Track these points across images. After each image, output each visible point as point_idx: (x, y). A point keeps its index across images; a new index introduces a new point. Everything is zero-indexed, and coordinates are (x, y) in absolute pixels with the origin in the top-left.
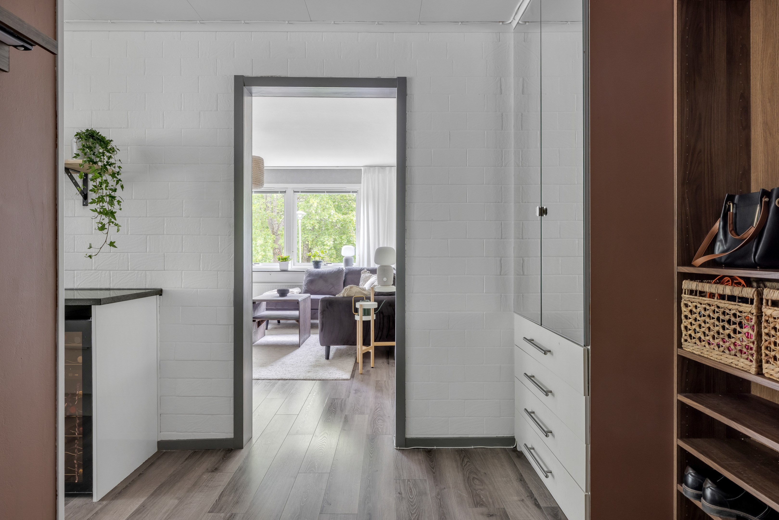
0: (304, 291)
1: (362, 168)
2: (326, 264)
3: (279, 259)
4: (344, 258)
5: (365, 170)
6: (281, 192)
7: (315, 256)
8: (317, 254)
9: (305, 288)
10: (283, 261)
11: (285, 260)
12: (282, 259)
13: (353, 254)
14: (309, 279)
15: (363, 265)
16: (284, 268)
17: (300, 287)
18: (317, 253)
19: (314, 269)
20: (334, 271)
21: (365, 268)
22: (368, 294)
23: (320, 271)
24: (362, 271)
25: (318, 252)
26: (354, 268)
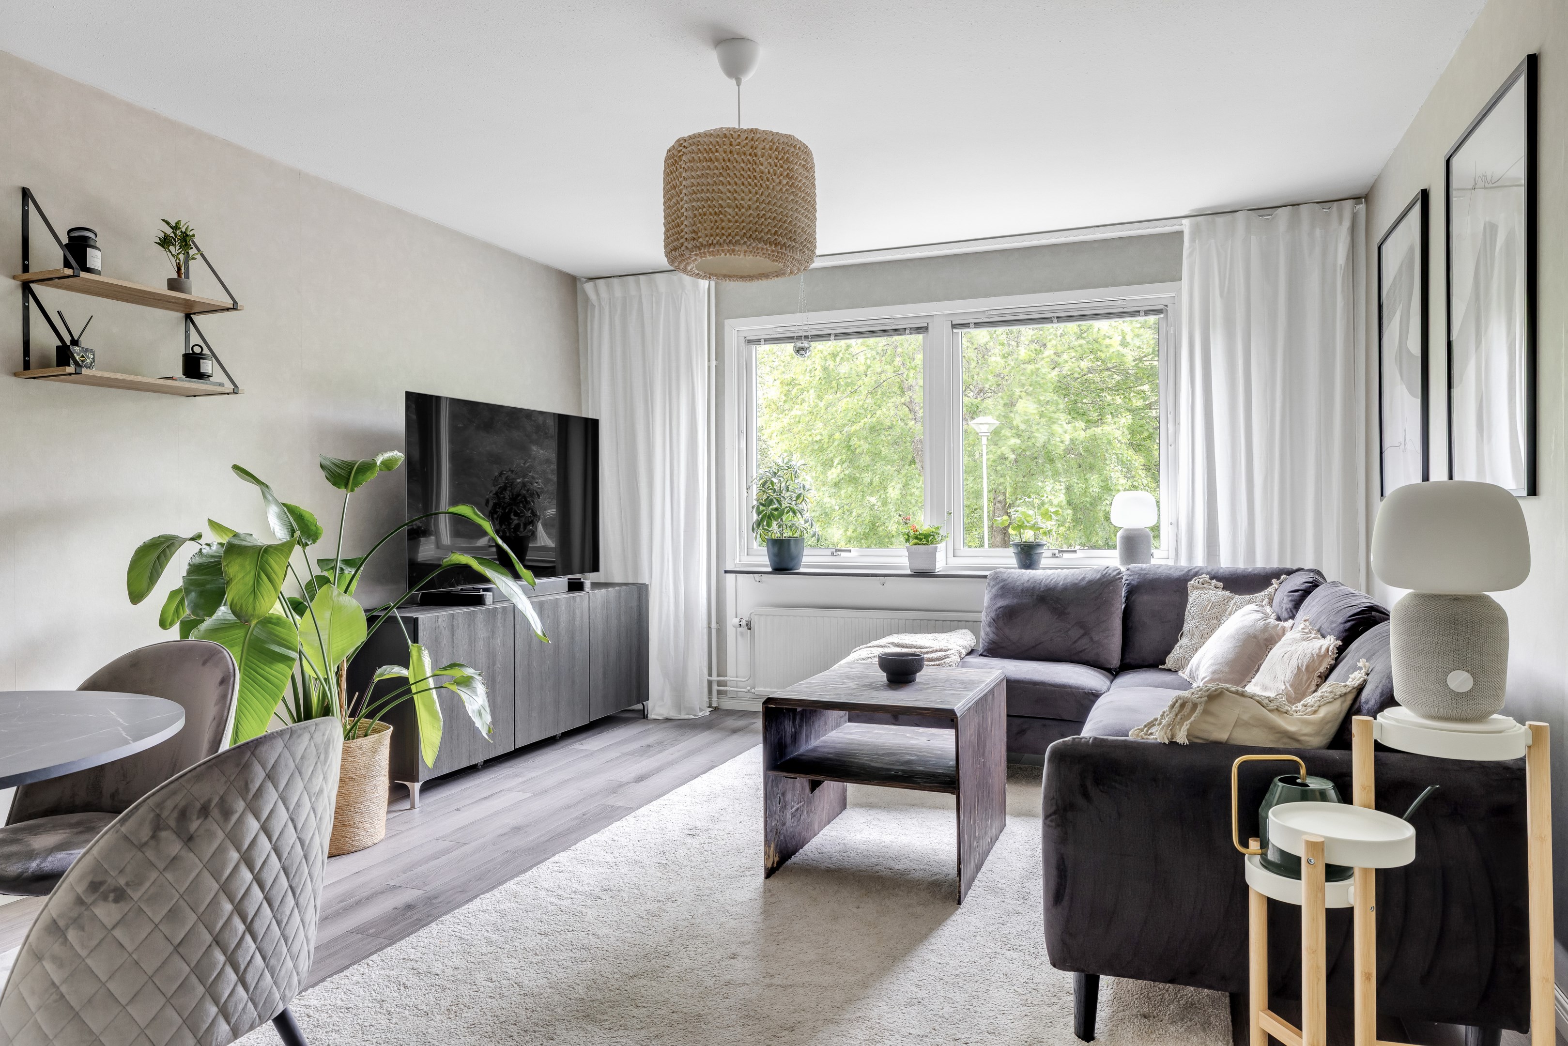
0: (986, 644)
1: (1186, 226)
2: (1057, 552)
3: (909, 536)
4: (1119, 534)
5: (1196, 231)
6: (914, 330)
7: (1020, 527)
8: (1028, 522)
9: (987, 634)
10: (918, 544)
11: (924, 539)
12: (916, 538)
13: (1152, 522)
14: (1001, 603)
15: (1191, 556)
16: (922, 566)
17: (972, 625)
18: (1028, 519)
19: (1020, 570)
20: (1087, 579)
21: (1201, 568)
22: (1305, 735)
23: (1037, 578)
24: (1192, 582)
25: (1029, 516)
26: (1160, 570)
